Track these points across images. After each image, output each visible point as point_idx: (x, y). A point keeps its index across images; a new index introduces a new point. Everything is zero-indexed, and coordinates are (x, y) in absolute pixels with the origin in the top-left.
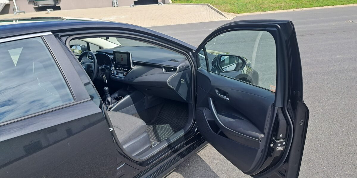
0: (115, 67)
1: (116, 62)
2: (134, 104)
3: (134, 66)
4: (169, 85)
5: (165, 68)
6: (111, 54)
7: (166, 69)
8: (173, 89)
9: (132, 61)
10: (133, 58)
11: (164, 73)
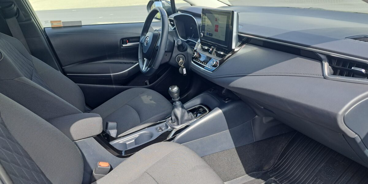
0: (203, 44)
1: (206, 32)
2: (229, 128)
3: (240, 46)
4: (343, 127)
5: (330, 59)
6: (198, 16)
7: (334, 64)
8: (354, 140)
9: (238, 32)
10: (239, 26)
11: (325, 78)
